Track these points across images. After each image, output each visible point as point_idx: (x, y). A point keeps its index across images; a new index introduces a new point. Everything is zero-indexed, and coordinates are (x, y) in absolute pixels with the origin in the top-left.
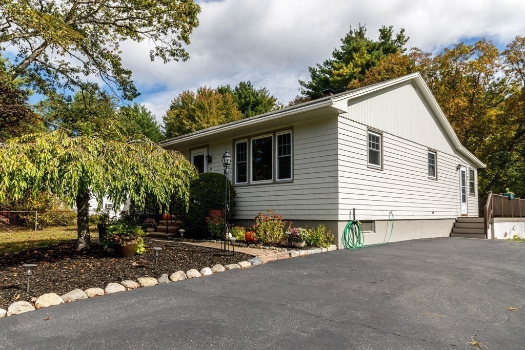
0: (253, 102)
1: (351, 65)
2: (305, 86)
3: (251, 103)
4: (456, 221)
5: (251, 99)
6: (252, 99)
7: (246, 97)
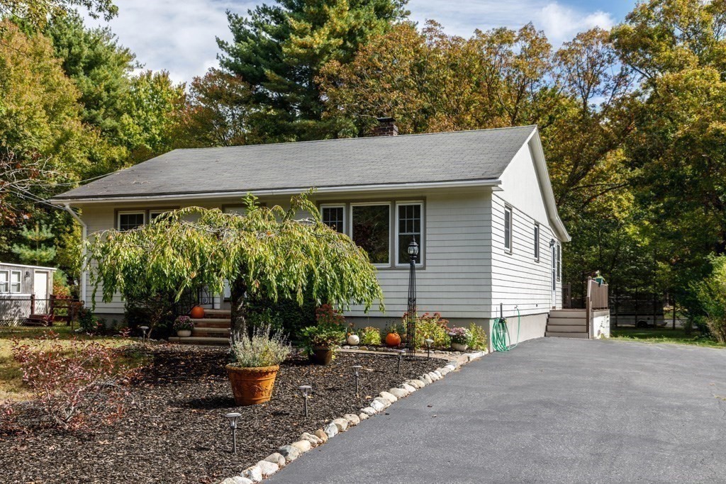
0: (86, 58)
1: (326, 30)
2: (228, 50)
3: (83, 60)
4: (549, 316)
5: (83, 50)
6: (86, 52)
7: (70, 46)
